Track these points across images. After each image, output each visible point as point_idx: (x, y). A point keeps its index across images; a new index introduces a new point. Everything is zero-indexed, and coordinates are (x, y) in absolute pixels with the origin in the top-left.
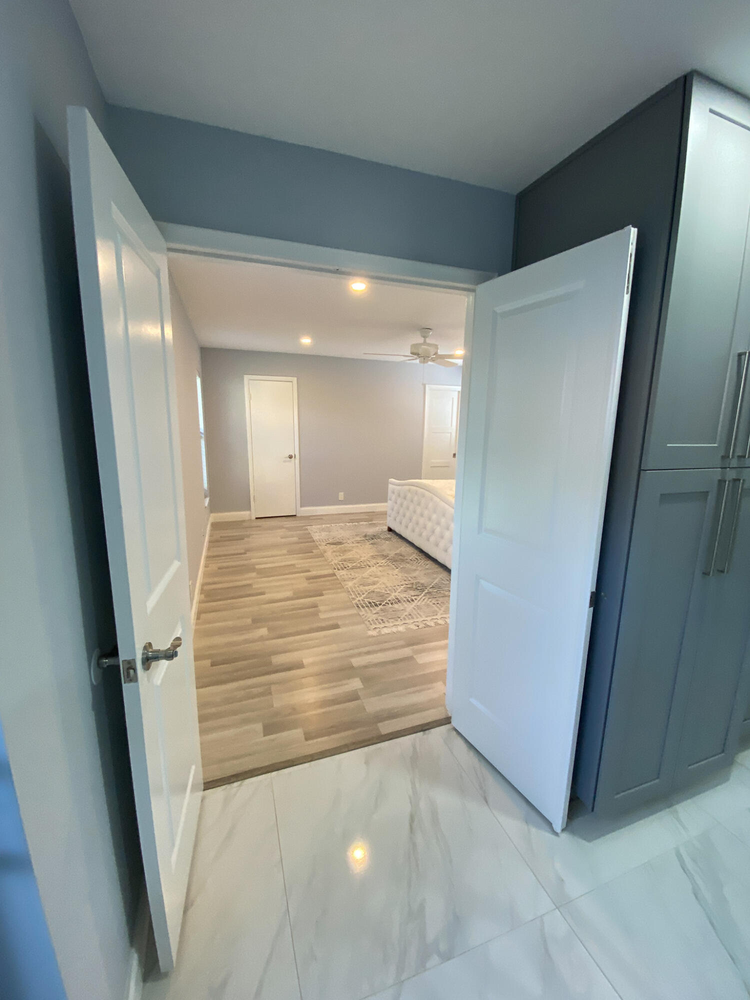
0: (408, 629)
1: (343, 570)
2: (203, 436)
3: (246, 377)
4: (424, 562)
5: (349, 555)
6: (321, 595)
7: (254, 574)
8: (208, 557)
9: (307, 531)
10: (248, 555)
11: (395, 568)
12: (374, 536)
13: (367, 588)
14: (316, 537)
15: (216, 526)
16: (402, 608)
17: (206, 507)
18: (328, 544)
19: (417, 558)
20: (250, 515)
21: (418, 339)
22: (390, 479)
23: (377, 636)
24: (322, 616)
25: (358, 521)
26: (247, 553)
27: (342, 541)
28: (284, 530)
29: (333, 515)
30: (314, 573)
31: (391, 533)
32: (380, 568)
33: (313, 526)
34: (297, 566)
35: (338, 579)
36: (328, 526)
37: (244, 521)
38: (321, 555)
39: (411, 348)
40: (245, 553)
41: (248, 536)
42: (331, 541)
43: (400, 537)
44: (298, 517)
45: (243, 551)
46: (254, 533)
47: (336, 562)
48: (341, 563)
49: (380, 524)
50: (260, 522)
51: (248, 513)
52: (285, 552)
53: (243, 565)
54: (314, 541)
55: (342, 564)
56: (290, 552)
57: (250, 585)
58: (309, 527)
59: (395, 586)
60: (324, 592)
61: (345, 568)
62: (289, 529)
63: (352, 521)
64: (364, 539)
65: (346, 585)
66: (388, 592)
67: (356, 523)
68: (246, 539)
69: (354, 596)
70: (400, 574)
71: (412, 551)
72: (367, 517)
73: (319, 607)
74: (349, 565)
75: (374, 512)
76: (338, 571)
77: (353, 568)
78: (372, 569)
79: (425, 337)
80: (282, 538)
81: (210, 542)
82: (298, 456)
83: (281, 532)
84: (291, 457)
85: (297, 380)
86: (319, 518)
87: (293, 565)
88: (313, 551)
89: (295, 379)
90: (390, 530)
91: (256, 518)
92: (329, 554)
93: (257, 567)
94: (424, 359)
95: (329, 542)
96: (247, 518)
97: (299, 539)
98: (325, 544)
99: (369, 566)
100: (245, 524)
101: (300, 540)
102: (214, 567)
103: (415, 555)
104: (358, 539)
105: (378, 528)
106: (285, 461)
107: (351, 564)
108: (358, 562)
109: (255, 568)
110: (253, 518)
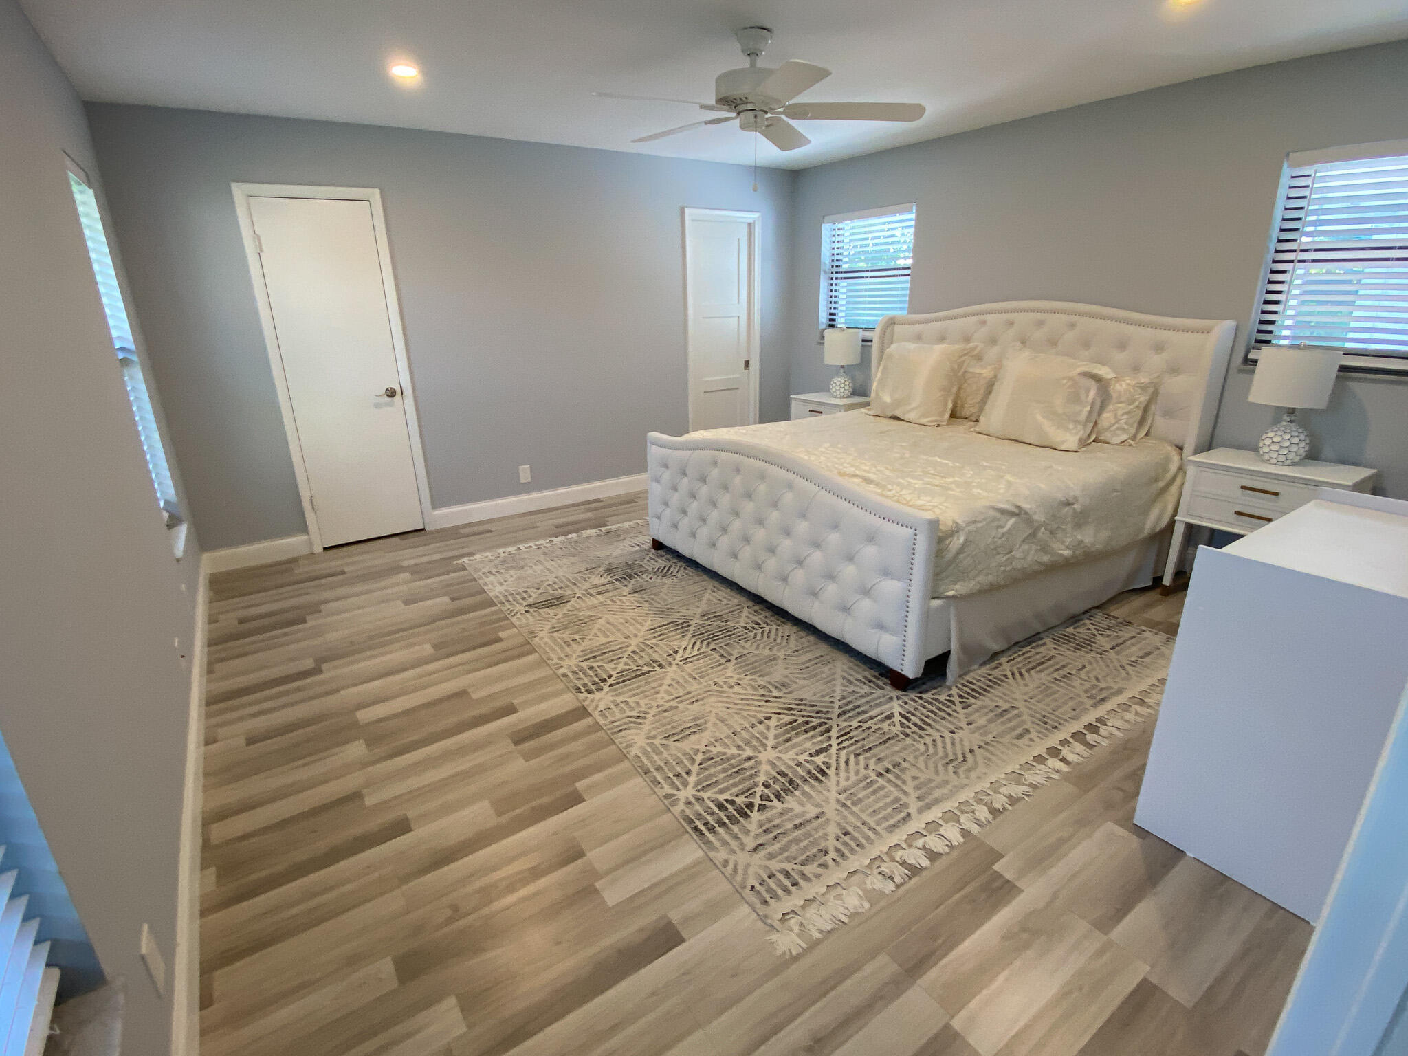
0: (872, 896)
1: (600, 690)
2: (135, 358)
3: (239, 191)
4: (776, 629)
5: (595, 638)
6: (576, 799)
7: (357, 750)
8: (213, 701)
9: (465, 573)
10: (330, 672)
11: (723, 661)
12: (630, 566)
13: (687, 745)
14: (495, 589)
15: (222, 586)
16: (814, 811)
17: (178, 560)
18: (529, 606)
19: (756, 619)
20: (310, 543)
21: (732, 59)
22: (649, 434)
23: (806, 951)
24: (613, 894)
25: (577, 527)
26: (324, 667)
27: (560, 592)
28: (406, 576)
29: (511, 517)
30: (528, 715)
31: (661, 552)
32: (689, 667)
33: (478, 557)
34: (475, 696)
35: (597, 727)
36: (512, 549)
37: (294, 561)
38: (526, 648)
39: (718, 86)
40: (316, 671)
41: (315, 609)
42: (534, 596)
43: (692, 563)
44: (431, 532)
45: (309, 663)
46: (328, 594)
47: (573, 662)
48: (584, 665)
49: (627, 530)
50: (337, 561)
51: (302, 538)
52: (428, 649)
53: (320, 718)
54: (492, 604)
55: (591, 668)
56: (444, 649)
57: (355, 797)
58: (465, 559)
59: (753, 726)
60: (580, 785)
61: (604, 680)
62: (418, 571)
63: (562, 530)
64: (609, 579)
65: (630, 746)
66: (749, 752)
67: (574, 535)
68: (312, 622)
69: (668, 789)
70: (746, 680)
71: (736, 601)
72: (589, 515)
73: (590, 855)
74: (609, 667)
75: (599, 501)
76: (591, 696)
77: (624, 679)
78: (672, 672)
79: (752, 54)
80: (406, 603)
81: (211, 643)
82: (408, 391)
83: (402, 583)
84: (391, 393)
85: (381, 193)
86: (480, 532)
87: (462, 694)
88: (502, 635)
89: (375, 195)
90: (658, 545)
91: (326, 549)
92: (543, 638)
93: (364, 716)
94: (756, 116)
95: (530, 601)
96: (304, 551)
97: (453, 599)
98: (523, 610)
99: (661, 666)
100: (299, 571)
101: (458, 604)
102: (234, 736)
103: (746, 615)
104: (596, 580)
105: (627, 543)
106: (377, 406)
107: (612, 665)
108: (626, 655)
109: (355, 724)
110: (318, 549)
